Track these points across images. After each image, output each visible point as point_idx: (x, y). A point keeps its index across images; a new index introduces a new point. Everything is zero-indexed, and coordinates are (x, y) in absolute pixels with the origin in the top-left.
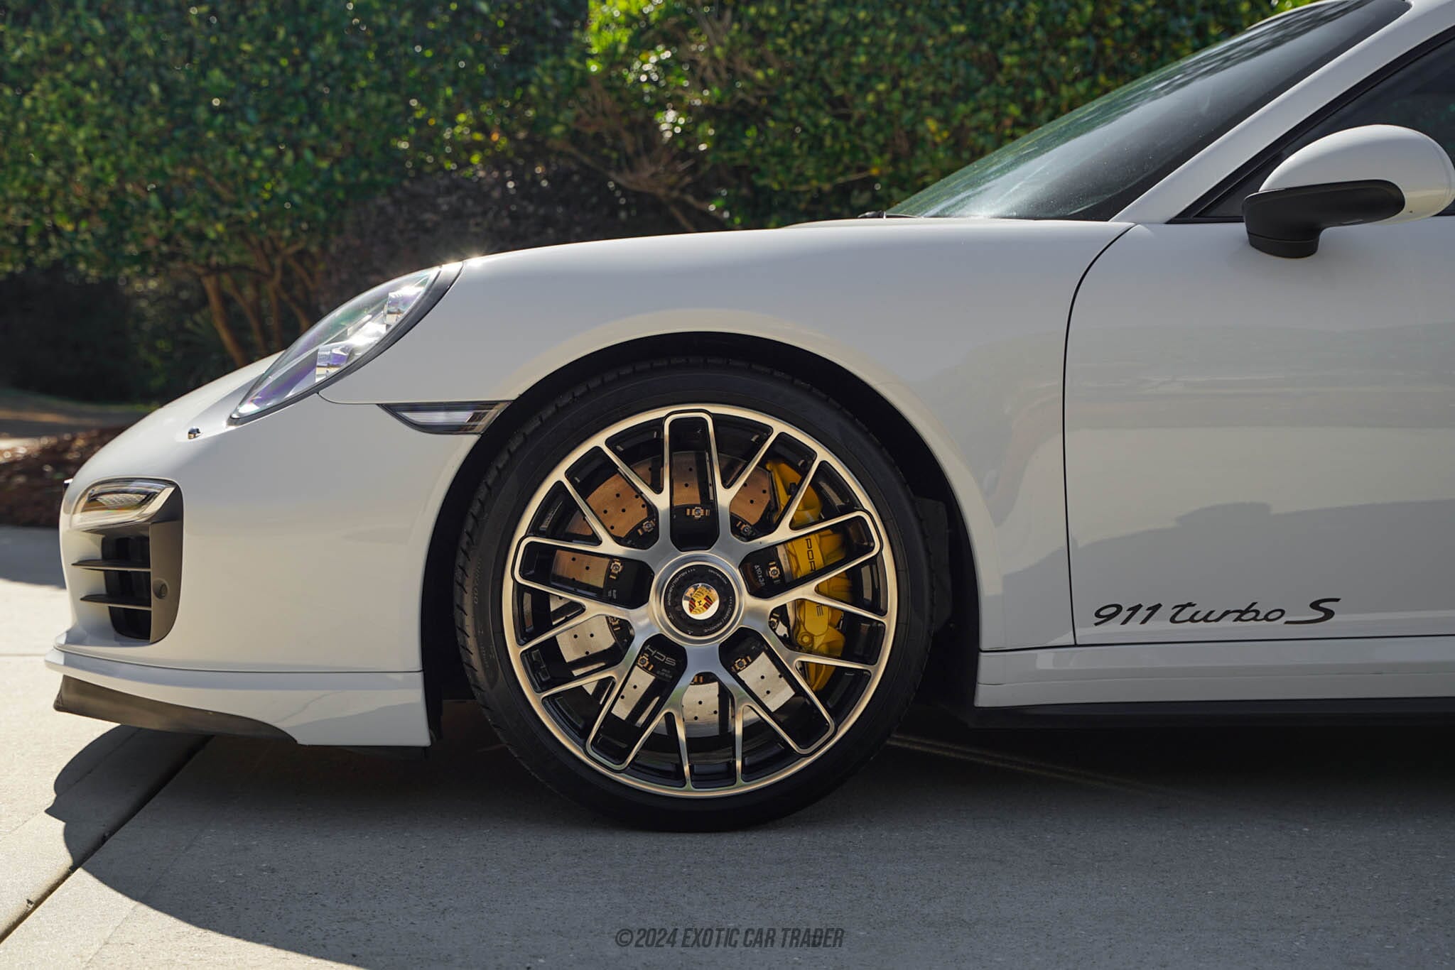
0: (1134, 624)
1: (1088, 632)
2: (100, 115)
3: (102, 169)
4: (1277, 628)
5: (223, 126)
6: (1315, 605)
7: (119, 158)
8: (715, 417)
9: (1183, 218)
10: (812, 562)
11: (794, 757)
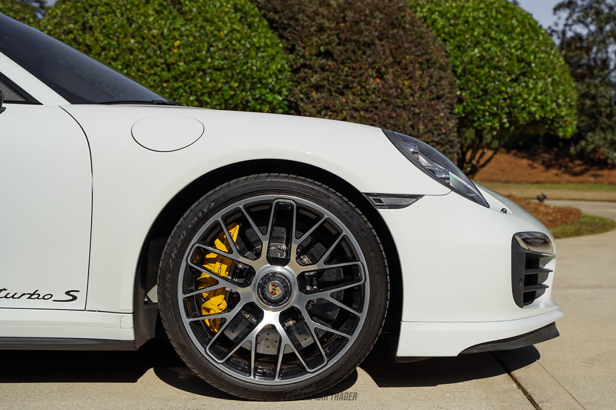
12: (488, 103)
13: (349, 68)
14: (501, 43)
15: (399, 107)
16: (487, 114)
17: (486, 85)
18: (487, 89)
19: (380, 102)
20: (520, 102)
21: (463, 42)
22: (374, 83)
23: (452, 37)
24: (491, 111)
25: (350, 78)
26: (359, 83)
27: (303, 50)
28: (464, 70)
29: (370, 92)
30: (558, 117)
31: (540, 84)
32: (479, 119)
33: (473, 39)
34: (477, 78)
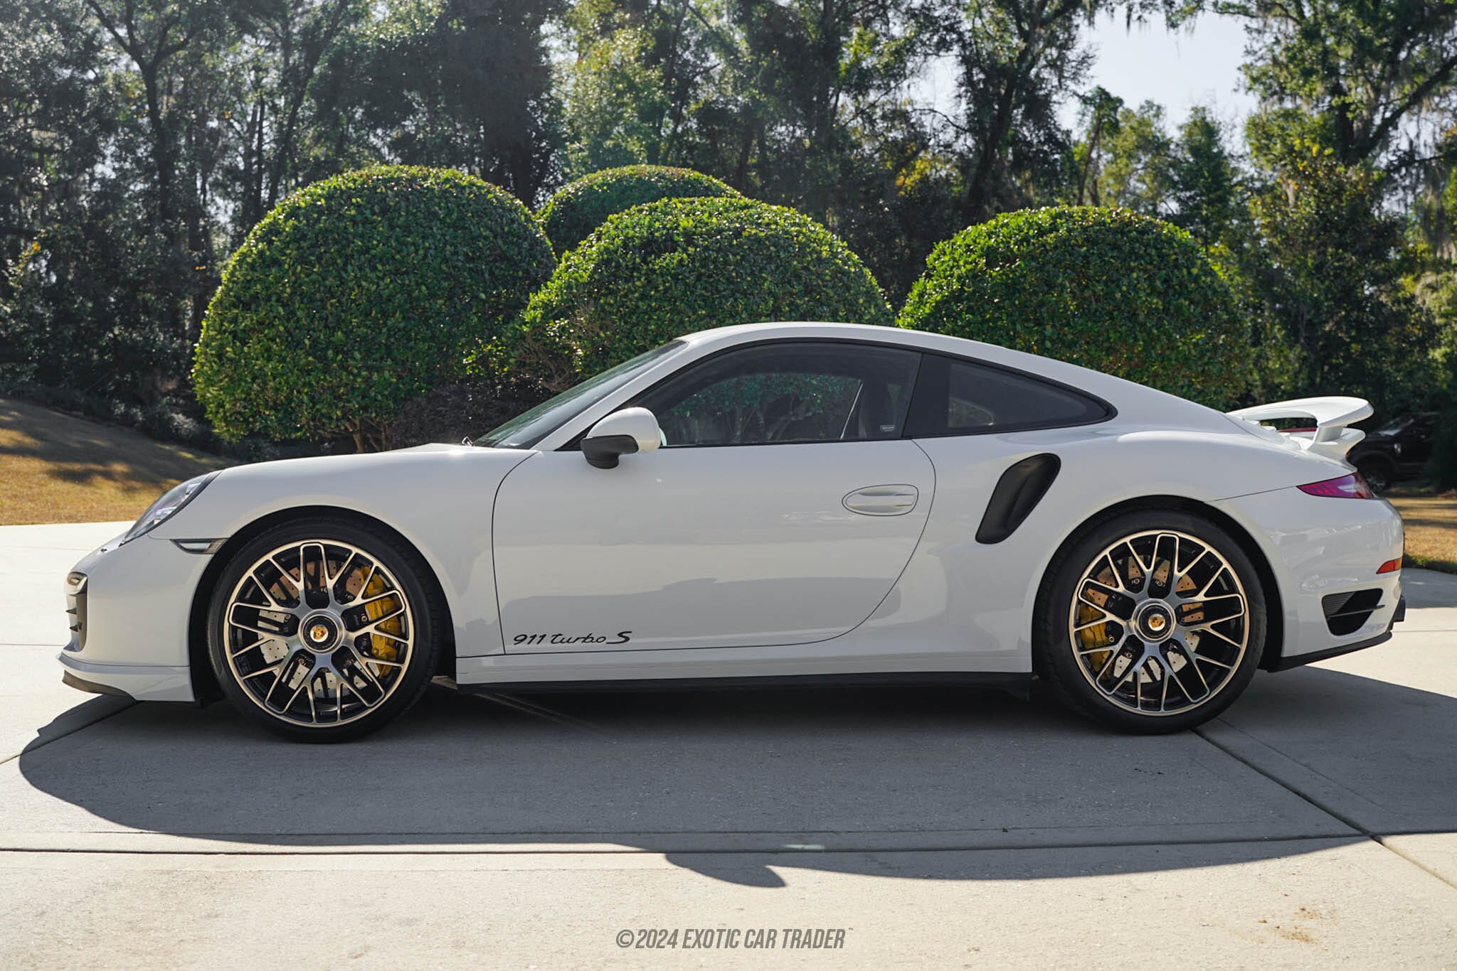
0: (534, 644)
1: (510, 647)
2: (280, 356)
3: (280, 383)
4: (602, 646)
5: (341, 360)
6: (620, 635)
7: (288, 378)
8: (325, 546)
9: (564, 448)
10: (377, 613)
11: (365, 708)
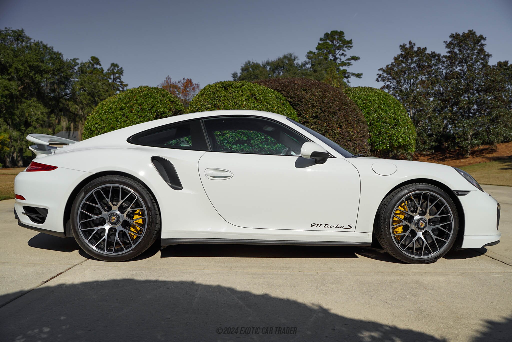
12: (381, 138)
13: (327, 123)
14: (386, 112)
15: (349, 141)
16: (381, 143)
17: (380, 130)
18: (381, 132)
19: (341, 139)
20: (395, 137)
21: (370, 111)
22: (338, 130)
23: (364, 109)
24: (383, 142)
25: (328, 128)
26: (331, 130)
27: (305, 115)
28: (370, 123)
29: (336, 134)
30: (410, 144)
31: (403, 129)
32: (377, 145)
33: (374, 109)
34: (377, 127)
